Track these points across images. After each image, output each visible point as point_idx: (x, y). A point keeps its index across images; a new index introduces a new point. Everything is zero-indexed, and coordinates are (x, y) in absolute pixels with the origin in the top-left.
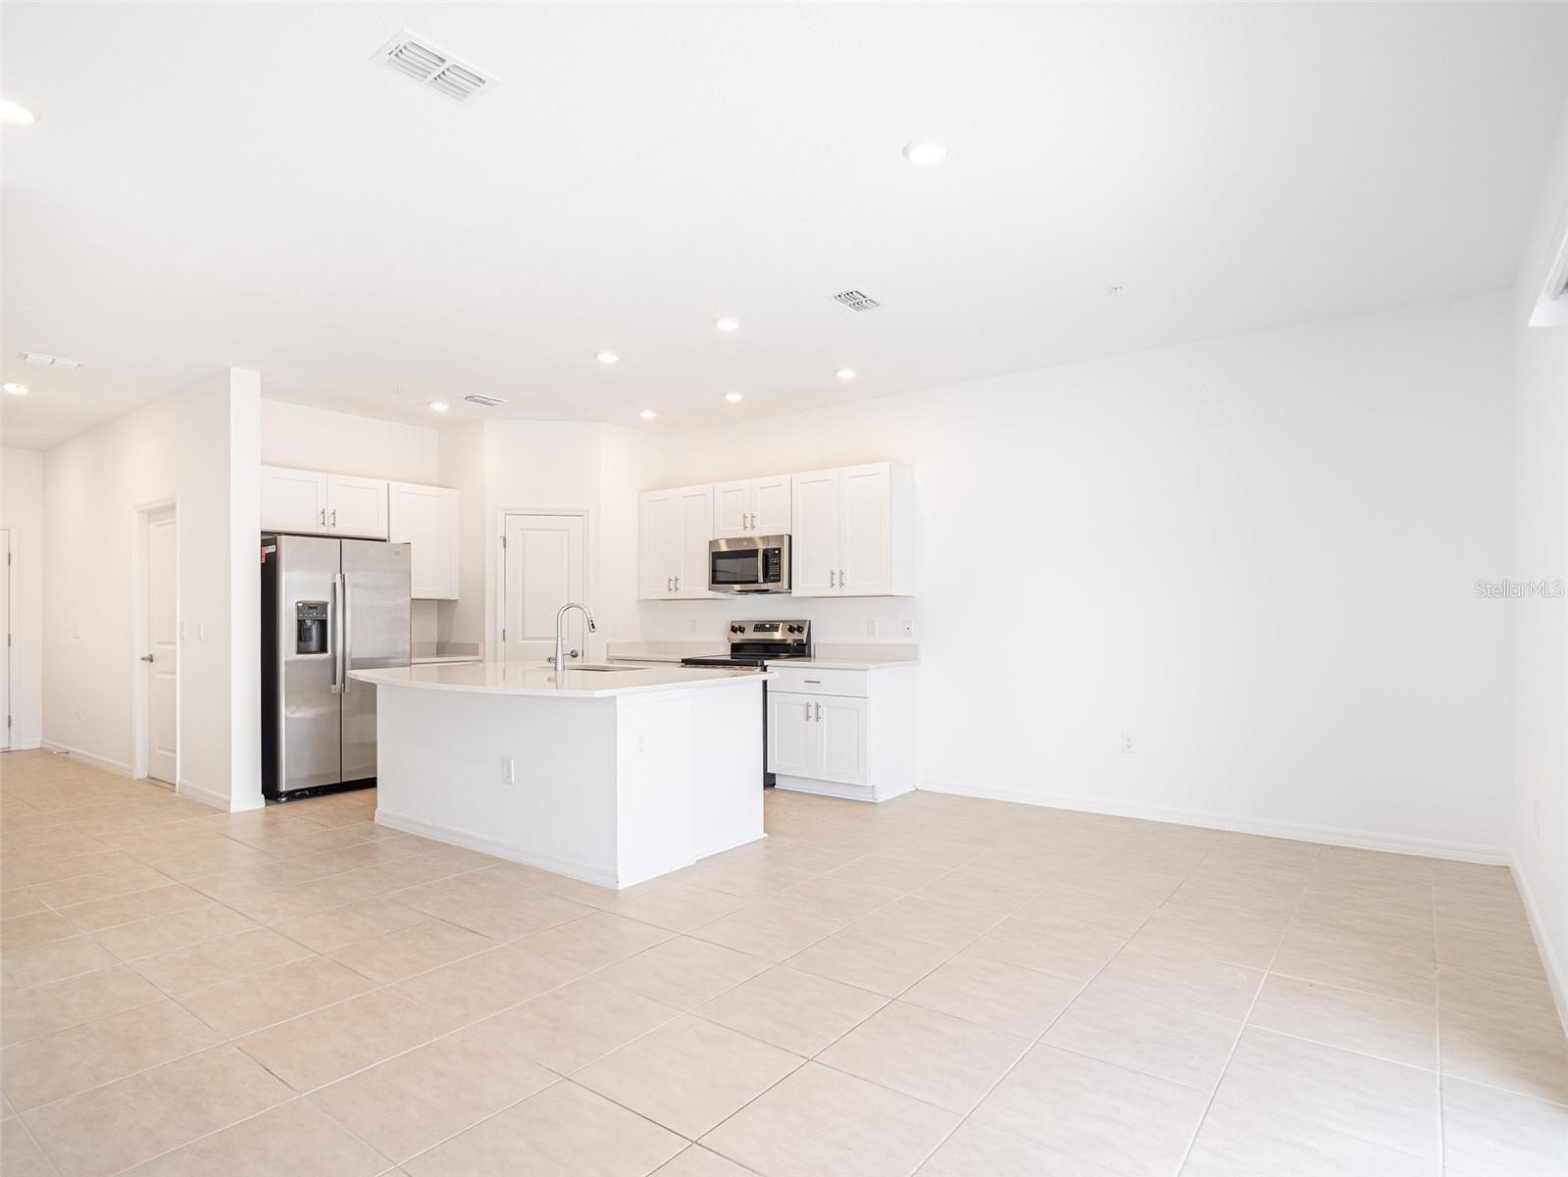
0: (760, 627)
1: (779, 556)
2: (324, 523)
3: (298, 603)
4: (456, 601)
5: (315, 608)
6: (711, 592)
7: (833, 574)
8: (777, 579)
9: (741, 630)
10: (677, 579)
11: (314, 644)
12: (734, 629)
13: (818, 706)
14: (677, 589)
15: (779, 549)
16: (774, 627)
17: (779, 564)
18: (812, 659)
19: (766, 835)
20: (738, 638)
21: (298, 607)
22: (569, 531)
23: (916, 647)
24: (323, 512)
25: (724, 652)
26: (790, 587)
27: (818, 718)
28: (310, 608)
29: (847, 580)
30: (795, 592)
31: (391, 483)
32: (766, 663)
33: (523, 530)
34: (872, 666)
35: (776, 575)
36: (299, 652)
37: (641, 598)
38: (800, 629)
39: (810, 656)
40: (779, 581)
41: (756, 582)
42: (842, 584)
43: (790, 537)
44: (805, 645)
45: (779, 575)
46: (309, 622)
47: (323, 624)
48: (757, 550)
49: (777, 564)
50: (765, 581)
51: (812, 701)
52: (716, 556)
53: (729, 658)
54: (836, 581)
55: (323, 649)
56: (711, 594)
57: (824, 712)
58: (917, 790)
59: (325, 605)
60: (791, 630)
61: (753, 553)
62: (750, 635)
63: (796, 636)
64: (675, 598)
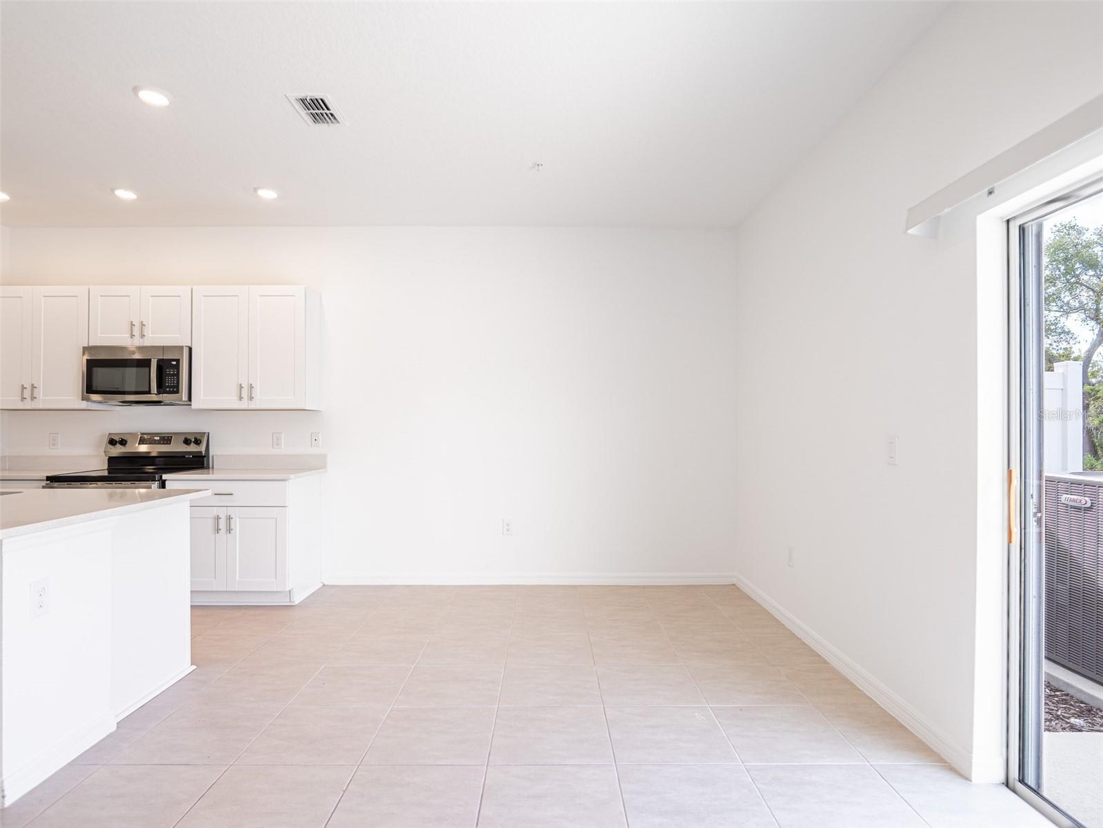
0: (147, 440)
1: (177, 367)
6: (84, 402)
7: (241, 387)
8: (175, 390)
9: (123, 442)
10: (33, 387)
12: (112, 442)
13: (229, 518)
14: (33, 399)
15: (178, 361)
16: (166, 439)
17: (178, 375)
18: (211, 470)
19: (195, 667)
20: (117, 451)
23: (323, 457)
25: (98, 466)
26: (190, 399)
27: (229, 530)
29: (257, 393)
30: (195, 404)
32: (165, 477)
34: (292, 476)
35: (173, 387)
38: (198, 442)
39: (208, 468)
40: (177, 392)
41: (149, 392)
42: (251, 398)
43: (190, 349)
44: (205, 456)
45: (176, 387)
48: (149, 360)
49: (173, 375)
50: (159, 393)
51: (222, 513)
52: (92, 365)
53: (106, 473)
54: (245, 394)
56: (84, 405)
57: (236, 524)
58: (324, 585)
60: (187, 442)
61: (145, 363)
62: (134, 448)
63: (193, 448)
64: (30, 408)
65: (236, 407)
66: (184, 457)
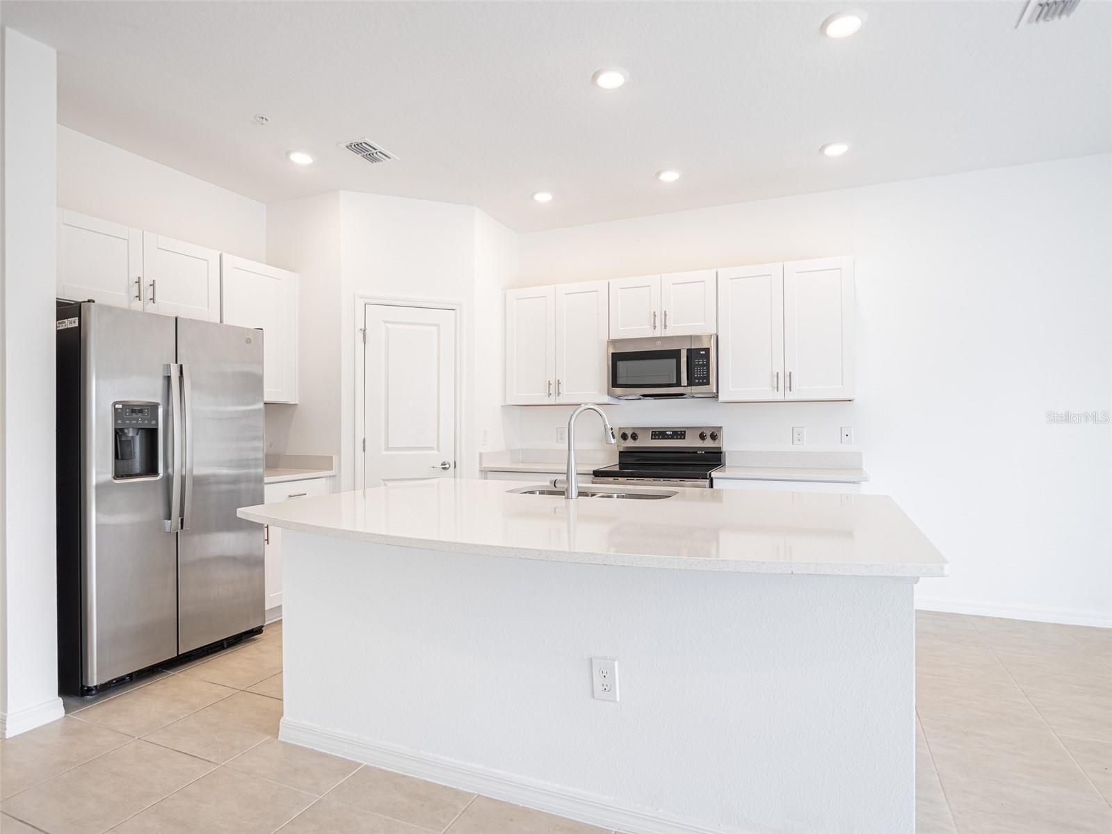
0: (659, 434)
1: (706, 357)
2: (139, 298)
3: (114, 405)
4: (296, 405)
5: (141, 411)
6: (607, 397)
7: (776, 376)
8: (705, 381)
9: (634, 437)
10: (559, 382)
11: (137, 462)
12: (624, 436)
14: (558, 393)
15: (707, 350)
16: (679, 434)
17: (708, 365)
20: (630, 443)
21: (116, 410)
22: (438, 325)
23: (855, 456)
24: (137, 282)
25: (612, 462)
26: (717, 392)
28: (133, 411)
29: (796, 384)
30: (721, 397)
31: (224, 255)
33: (385, 322)
35: (703, 378)
36: (118, 475)
37: (509, 403)
38: (713, 436)
40: (709, 384)
41: (678, 384)
42: (787, 388)
43: (717, 338)
45: (708, 378)
46: (131, 433)
47: (151, 435)
48: (679, 351)
49: (703, 365)
50: (690, 384)
52: (617, 358)
55: (151, 469)
59: (154, 407)
60: (703, 437)
61: (675, 354)
62: (646, 442)
63: (709, 443)
64: (554, 403)
65: (771, 399)
66: (696, 452)
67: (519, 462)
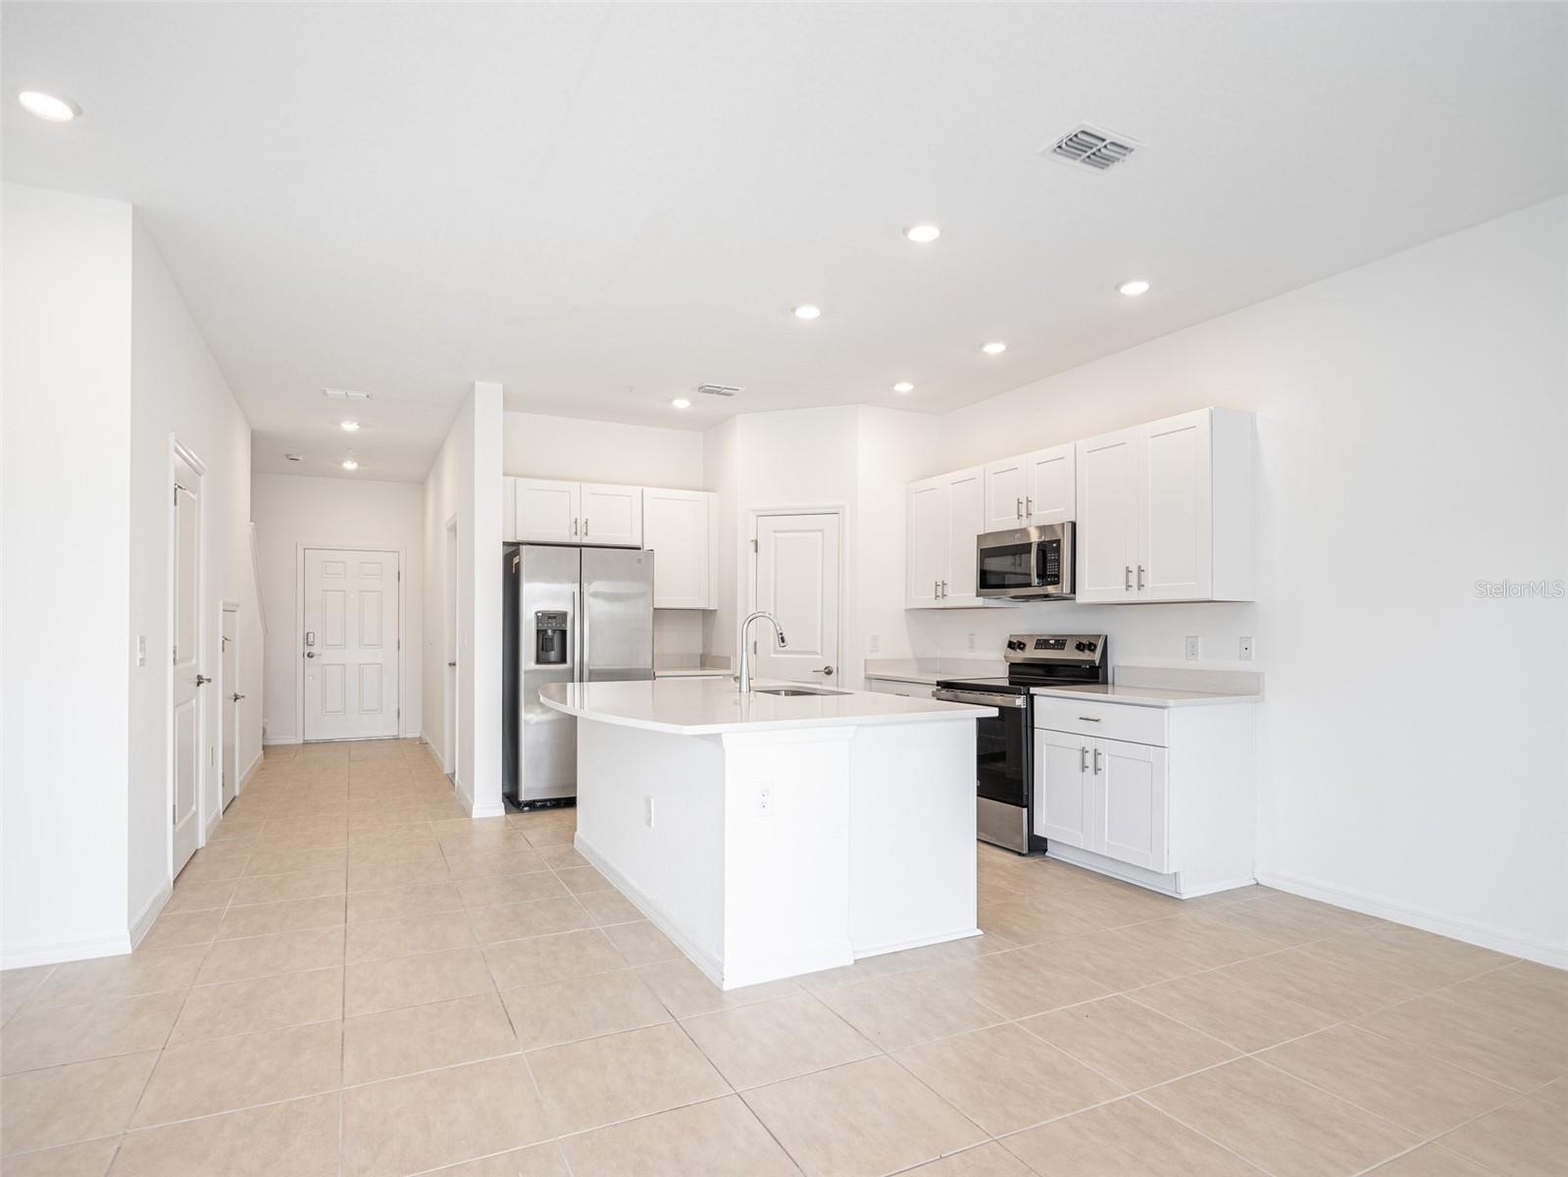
0: (1042, 644)
1: (1058, 550)
2: (576, 533)
3: (536, 613)
4: (715, 611)
5: (554, 617)
6: (981, 598)
7: (1128, 572)
8: (1056, 579)
9: (1021, 646)
10: (944, 584)
11: (553, 655)
12: (1011, 645)
13: (1096, 753)
14: (944, 596)
15: (1059, 542)
16: (1060, 644)
17: (1058, 561)
18: (1110, 687)
19: (980, 932)
20: (1019, 656)
21: (538, 617)
22: (821, 530)
23: (1257, 677)
24: (576, 522)
25: (1000, 675)
26: (1073, 590)
27: (1096, 770)
28: (550, 618)
29: (1148, 579)
30: (1082, 597)
31: (646, 489)
32: (1033, 690)
33: (775, 531)
34: (1171, 702)
35: (1054, 576)
36: (539, 661)
37: (909, 607)
38: (1091, 647)
39: (1105, 682)
40: (1057, 583)
41: (1029, 585)
42: (1140, 586)
43: (1074, 525)
44: (1099, 667)
45: (1058, 576)
46: (550, 632)
47: (564, 633)
48: (1030, 544)
49: (1054, 560)
50: (1040, 585)
51: (1090, 745)
52: (985, 554)
53: (1006, 683)
54: (1133, 581)
55: (563, 660)
56: (980, 602)
57: (1105, 762)
58: (1257, 884)
59: (564, 615)
60: (1080, 647)
61: (1026, 548)
62: (1031, 653)
63: (1086, 656)
64: (944, 607)
65: (1124, 599)
67: (936, 673)
